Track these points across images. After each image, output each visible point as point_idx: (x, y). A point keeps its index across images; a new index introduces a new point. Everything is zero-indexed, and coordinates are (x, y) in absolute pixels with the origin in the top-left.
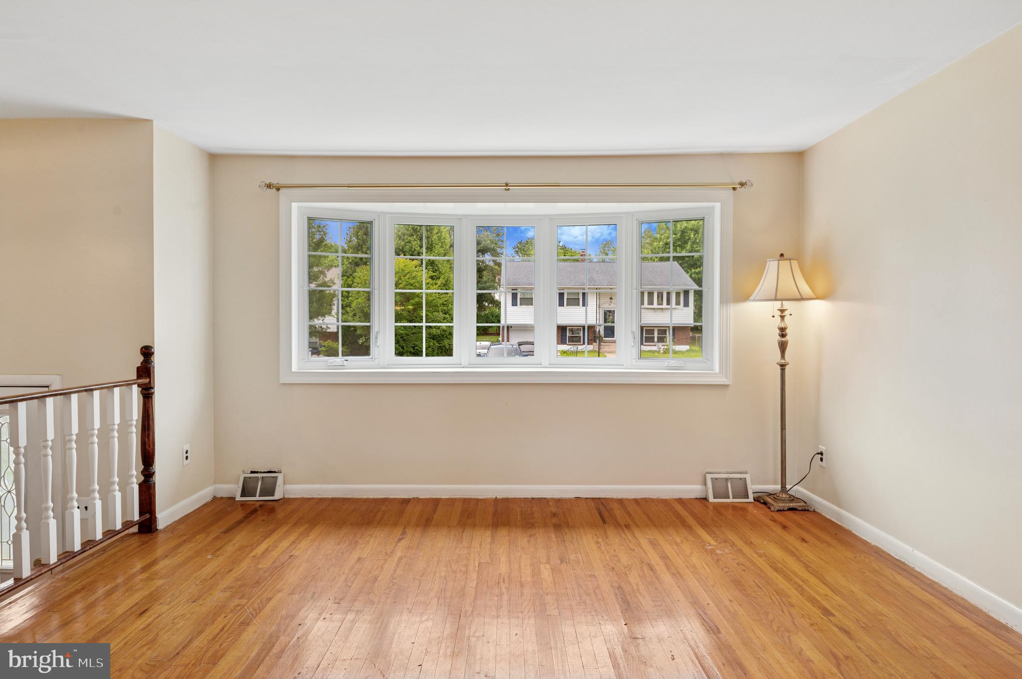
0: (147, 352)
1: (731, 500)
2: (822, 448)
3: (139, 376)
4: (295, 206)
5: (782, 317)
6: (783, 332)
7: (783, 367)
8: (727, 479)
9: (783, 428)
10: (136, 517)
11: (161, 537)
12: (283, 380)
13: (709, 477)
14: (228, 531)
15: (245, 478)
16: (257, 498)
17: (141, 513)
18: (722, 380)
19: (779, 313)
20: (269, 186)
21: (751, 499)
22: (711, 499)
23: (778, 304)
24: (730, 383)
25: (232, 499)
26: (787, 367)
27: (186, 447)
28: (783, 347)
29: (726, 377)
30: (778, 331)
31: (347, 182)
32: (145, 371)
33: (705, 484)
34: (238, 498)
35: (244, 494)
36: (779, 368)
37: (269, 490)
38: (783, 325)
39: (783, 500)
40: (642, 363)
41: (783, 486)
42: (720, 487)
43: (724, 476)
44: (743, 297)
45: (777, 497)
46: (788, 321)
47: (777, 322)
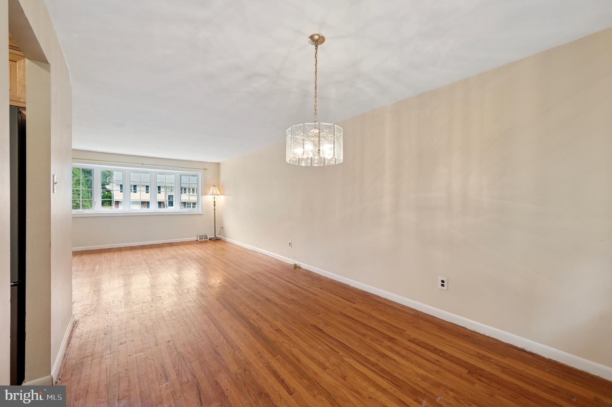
1: (203, 239)
2: (223, 226)
6: (215, 202)
7: (215, 209)
8: (203, 235)
9: (215, 222)
13: (198, 235)
18: (201, 213)
19: (214, 198)
21: (208, 239)
22: (199, 240)
23: (213, 196)
24: (204, 213)
28: (215, 205)
30: (213, 202)
33: (198, 237)
36: (214, 210)
39: (215, 238)
40: (182, 210)
41: (215, 236)
42: (201, 237)
43: (202, 235)
44: (206, 194)
45: (214, 238)
46: (216, 200)
47: (213, 200)
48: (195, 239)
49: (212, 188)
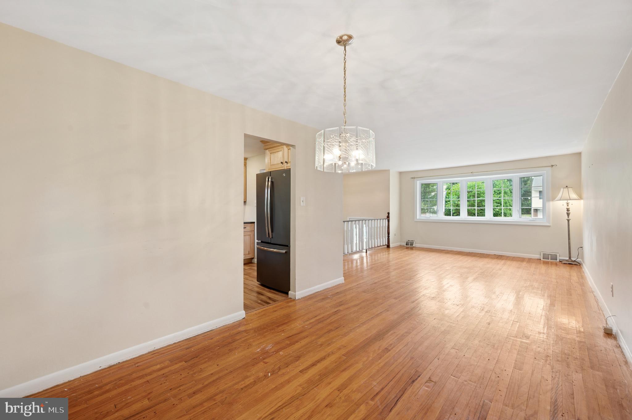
0: (389, 213)
1: (550, 260)
2: (581, 245)
3: (387, 218)
4: (418, 182)
5: (568, 205)
6: (568, 210)
7: (568, 220)
9: (569, 239)
10: (387, 244)
11: (391, 248)
12: (415, 220)
13: (542, 253)
14: (403, 249)
15: (407, 242)
16: (409, 246)
17: (388, 244)
18: (548, 224)
19: (566, 204)
20: (412, 178)
21: (558, 261)
22: (542, 259)
23: (566, 201)
24: (551, 225)
25: (404, 246)
26: (570, 220)
27: (395, 233)
28: (568, 214)
29: (549, 223)
30: (566, 210)
31: (430, 176)
32: (388, 217)
33: (541, 255)
34: (405, 246)
35: (406, 245)
37: (412, 244)
38: (568, 208)
39: (569, 261)
40: (521, 219)
41: (570, 258)
42: (545, 256)
43: (548, 253)
44: (553, 199)
45: (567, 261)
46: (570, 206)
47: (566, 207)
48: (537, 256)
49: (562, 190)
